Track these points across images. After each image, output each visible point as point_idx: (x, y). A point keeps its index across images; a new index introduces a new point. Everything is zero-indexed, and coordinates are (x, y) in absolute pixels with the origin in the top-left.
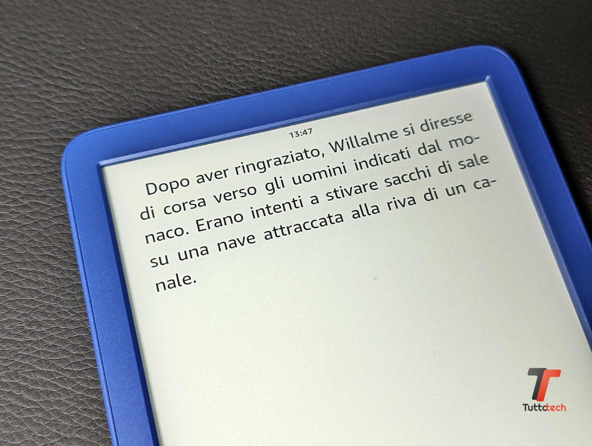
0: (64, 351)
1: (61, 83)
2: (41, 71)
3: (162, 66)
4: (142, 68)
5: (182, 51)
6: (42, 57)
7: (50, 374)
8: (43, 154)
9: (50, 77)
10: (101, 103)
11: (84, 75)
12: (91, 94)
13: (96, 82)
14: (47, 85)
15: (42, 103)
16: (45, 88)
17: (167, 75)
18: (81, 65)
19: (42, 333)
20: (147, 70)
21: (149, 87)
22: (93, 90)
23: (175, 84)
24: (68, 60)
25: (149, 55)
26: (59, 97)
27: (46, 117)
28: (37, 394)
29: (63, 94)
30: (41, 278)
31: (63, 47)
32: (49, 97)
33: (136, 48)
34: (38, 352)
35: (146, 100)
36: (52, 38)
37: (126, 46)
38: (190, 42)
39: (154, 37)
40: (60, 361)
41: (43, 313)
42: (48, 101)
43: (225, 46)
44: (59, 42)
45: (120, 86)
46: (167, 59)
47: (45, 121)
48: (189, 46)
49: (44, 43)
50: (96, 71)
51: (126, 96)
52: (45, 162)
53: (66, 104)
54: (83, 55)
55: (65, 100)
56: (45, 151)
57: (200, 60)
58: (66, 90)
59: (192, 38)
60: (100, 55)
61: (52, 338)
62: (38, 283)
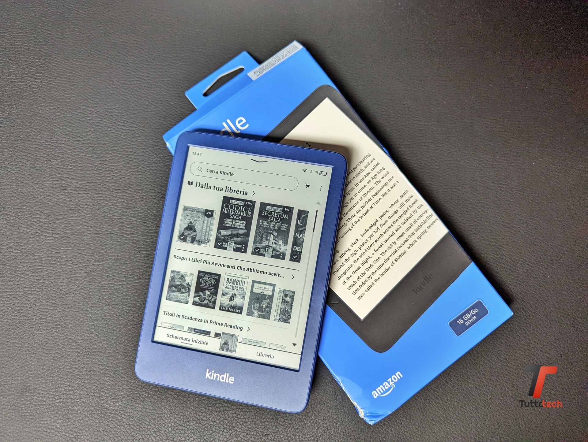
0: (135, 220)
1: (123, 127)
2: (115, 123)
3: (158, 118)
4: (150, 119)
5: (165, 111)
6: (115, 118)
7: (131, 228)
8: (120, 154)
9: (119, 125)
10: (138, 134)
11: (130, 123)
12: (134, 130)
13: (135, 126)
14: (118, 128)
15: (117, 136)
16: (117, 130)
17: (160, 121)
18: (129, 120)
19: (127, 215)
20: (152, 120)
21: (154, 126)
22: (134, 129)
23: (163, 124)
24: (124, 118)
25: (153, 114)
26: (123, 133)
27: (120, 140)
28: (128, 235)
29: (124, 131)
30: (125, 197)
31: (122, 113)
32: (119, 133)
33: (148, 111)
34: (127, 221)
35: (154, 131)
36: (117, 110)
37: (144, 111)
38: (167, 108)
39: (154, 107)
40: (134, 224)
41: (127, 209)
42: (119, 134)
43: (179, 108)
44: (120, 112)
45: (144, 127)
46: (159, 115)
47: (119, 142)
48: (167, 109)
49: (115, 112)
50: (135, 122)
51: (146, 130)
52: (121, 157)
53: (126, 135)
54: (130, 116)
55: (125, 134)
56: (120, 153)
57: (172, 114)
58: (125, 130)
59: (167, 106)
60: (136, 115)
61: (131, 216)
62: (124, 199)
